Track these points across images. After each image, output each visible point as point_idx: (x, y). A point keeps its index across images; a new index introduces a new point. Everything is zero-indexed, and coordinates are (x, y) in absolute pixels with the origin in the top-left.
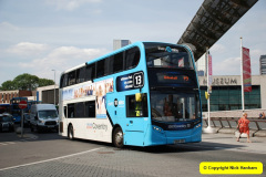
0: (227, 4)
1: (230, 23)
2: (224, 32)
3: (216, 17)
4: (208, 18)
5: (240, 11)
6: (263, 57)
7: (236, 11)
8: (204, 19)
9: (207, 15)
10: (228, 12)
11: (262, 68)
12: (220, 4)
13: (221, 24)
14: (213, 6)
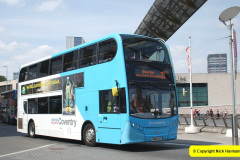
0: (177, 4)
1: (179, 23)
2: (174, 31)
3: (167, 16)
4: (159, 18)
5: (188, 12)
6: (210, 56)
7: (185, 11)
8: (155, 18)
9: (158, 14)
10: (177, 12)
11: (209, 66)
12: (170, 4)
13: (171, 23)
14: (164, 6)
